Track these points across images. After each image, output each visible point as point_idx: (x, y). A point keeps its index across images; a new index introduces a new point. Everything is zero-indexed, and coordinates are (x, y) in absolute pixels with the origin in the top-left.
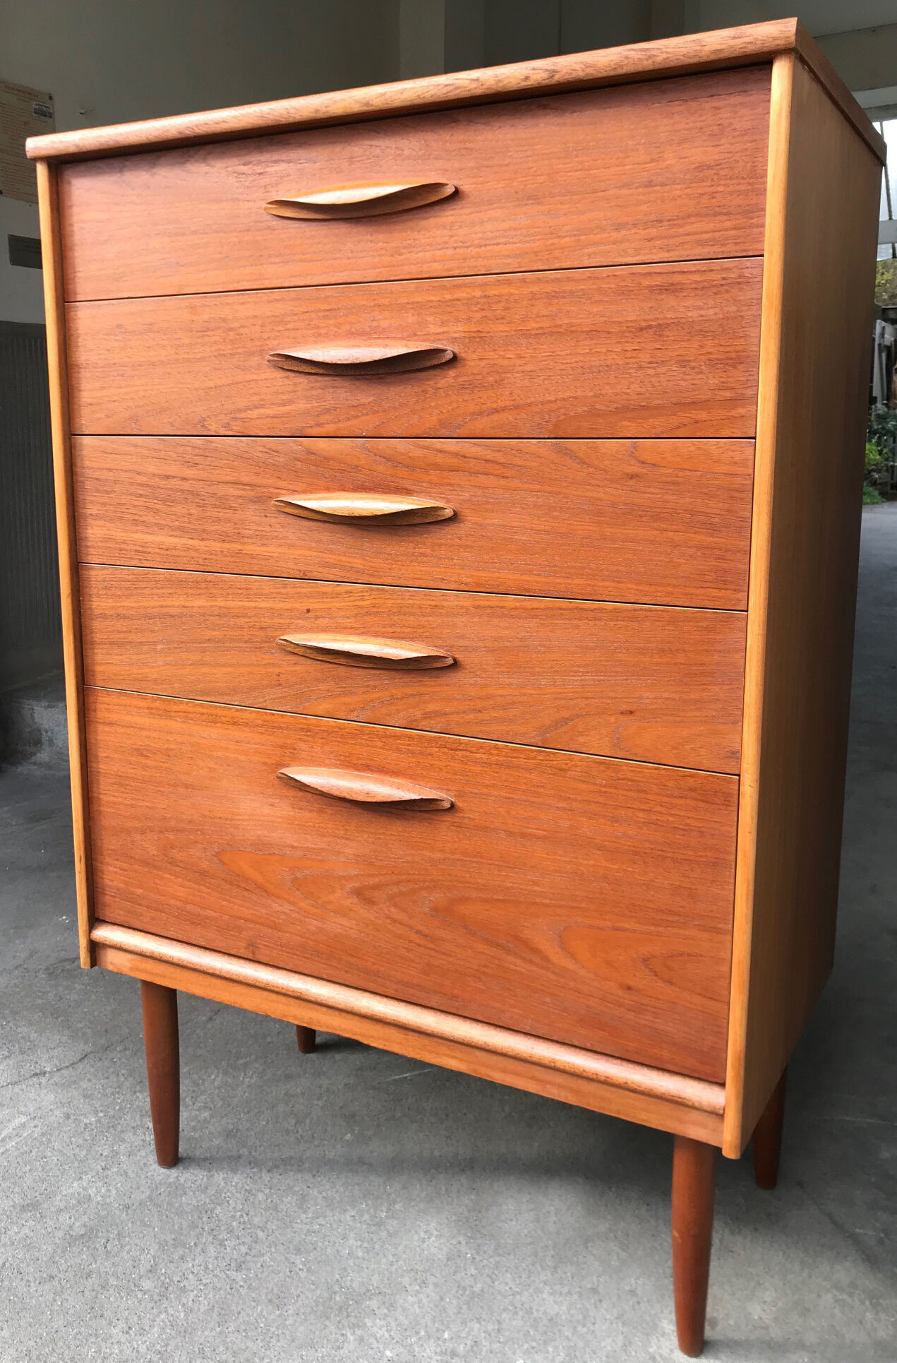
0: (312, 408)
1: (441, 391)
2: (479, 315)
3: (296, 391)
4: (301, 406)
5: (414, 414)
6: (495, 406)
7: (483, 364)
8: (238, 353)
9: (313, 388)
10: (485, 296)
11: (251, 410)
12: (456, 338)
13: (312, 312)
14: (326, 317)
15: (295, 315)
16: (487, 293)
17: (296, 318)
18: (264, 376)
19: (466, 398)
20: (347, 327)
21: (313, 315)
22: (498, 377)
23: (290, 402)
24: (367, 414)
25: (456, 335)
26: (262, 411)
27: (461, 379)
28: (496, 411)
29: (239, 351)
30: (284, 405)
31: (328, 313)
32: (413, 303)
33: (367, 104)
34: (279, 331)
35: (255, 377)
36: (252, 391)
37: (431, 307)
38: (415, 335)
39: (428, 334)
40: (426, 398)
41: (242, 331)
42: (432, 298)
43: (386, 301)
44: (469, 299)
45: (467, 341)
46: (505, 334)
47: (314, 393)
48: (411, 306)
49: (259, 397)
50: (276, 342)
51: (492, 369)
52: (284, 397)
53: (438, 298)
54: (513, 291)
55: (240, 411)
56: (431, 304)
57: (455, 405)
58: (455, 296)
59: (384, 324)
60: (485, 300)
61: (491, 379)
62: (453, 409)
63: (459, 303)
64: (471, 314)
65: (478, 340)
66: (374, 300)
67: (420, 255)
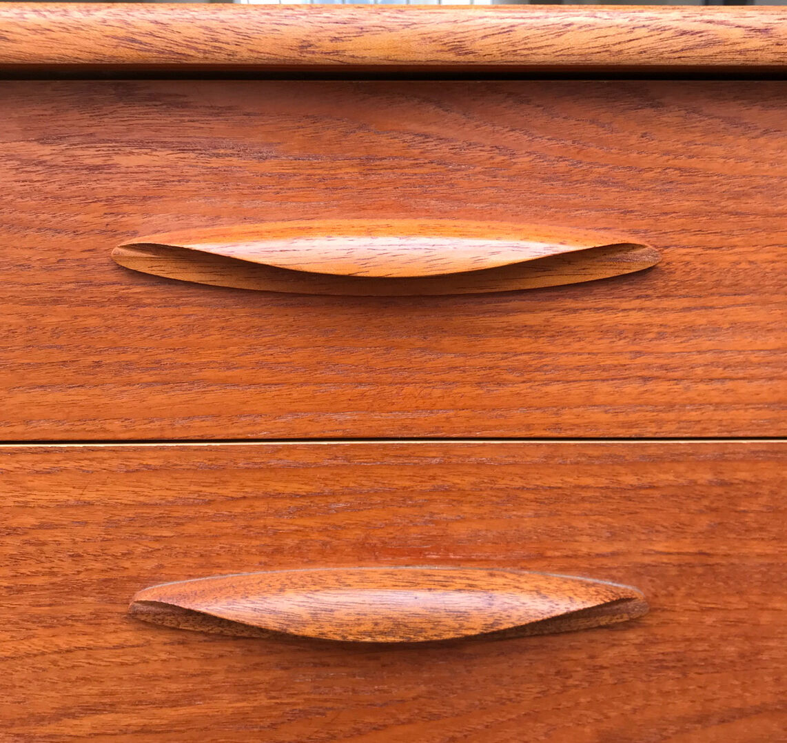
0: (255, 709)
1: (606, 675)
2: (704, 522)
3: (209, 673)
4: (227, 704)
5: (536, 720)
6: (737, 704)
7: (709, 620)
8: (32, 588)
9: (256, 666)
10: (723, 484)
11: (74, 716)
12: (644, 566)
13: (256, 498)
14: (301, 512)
15: (209, 503)
16: (726, 477)
17: (210, 511)
18: (113, 639)
19: (669, 686)
20: (356, 534)
21: (261, 506)
22: (747, 647)
23: (189, 698)
24: (410, 722)
25: (647, 560)
26: (107, 718)
27: (655, 650)
28: (742, 714)
29: (38, 581)
30: (175, 704)
31: (305, 502)
32: (537, 489)
33: (457, 48)
34: (157, 539)
35: (83, 641)
36: (73, 674)
37: (583, 499)
38: (541, 556)
39: (576, 557)
40: (565, 688)
41: (44, 536)
42: (589, 481)
43: (465, 482)
44: (682, 487)
45: (673, 572)
46: (767, 561)
47: (260, 676)
48: (531, 496)
49: (95, 689)
50: (150, 564)
51: (733, 630)
52: (174, 687)
53: (604, 482)
55: (41, 719)
56: (583, 494)
57: (639, 702)
58: (646, 480)
59: (461, 531)
60: (719, 490)
61: (731, 650)
62: (635, 711)
63: (656, 493)
64: (684, 517)
65: (700, 570)
66: (434, 478)
67: (554, 388)
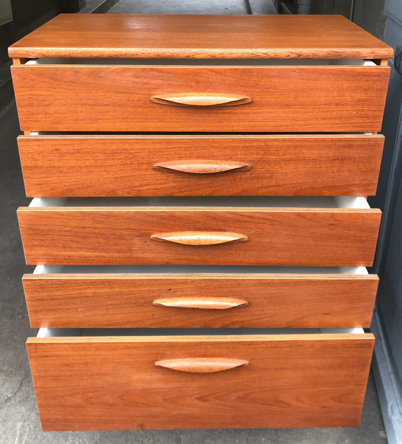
0: (177, 185)
1: (243, 180)
2: (263, 152)
3: (168, 179)
4: (171, 184)
5: (230, 188)
6: (268, 185)
7: (263, 170)
8: (134, 163)
9: (177, 178)
10: (266, 145)
11: (143, 186)
12: (251, 160)
13: (177, 148)
14: (185, 150)
15: (168, 149)
16: (267, 144)
17: (168, 150)
18: (150, 173)
19: (255, 182)
20: (196, 154)
21: (178, 149)
22: (270, 175)
23: (164, 183)
24: (206, 188)
25: (251, 159)
26: (149, 187)
27: (253, 175)
28: (269, 187)
29: (135, 162)
30: (161, 184)
31: (186, 149)
32: (230, 146)
34: (158, 155)
35: (144, 173)
36: (142, 179)
37: (239, 148)
38: (231, 158)
39: (238, 158)
40: (235, 182)
41: (136, 154)
42: (241, 145)
43: (217, 145)
44: (258, 146)
45: (257, 161)
46: (274, 159)
47: (178, 180)
48: (229, 148)
49: (147, 181)
50: (157, 160)
51: (268, 172)
52: (161, 181)
53: (243, 145)
54: (279, 144)
55: (136, 187)
56: (239, 147)
57: (249, 184)
58: (251, 145)
59: (216, 154)
60: (266, 147)
61: (267, 175)
62: (249, 186)
63: (253, 147)
64: (259, 151)
65: (262, 161)
66: (211, 144)
